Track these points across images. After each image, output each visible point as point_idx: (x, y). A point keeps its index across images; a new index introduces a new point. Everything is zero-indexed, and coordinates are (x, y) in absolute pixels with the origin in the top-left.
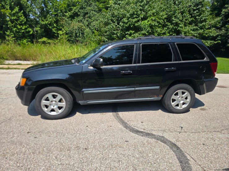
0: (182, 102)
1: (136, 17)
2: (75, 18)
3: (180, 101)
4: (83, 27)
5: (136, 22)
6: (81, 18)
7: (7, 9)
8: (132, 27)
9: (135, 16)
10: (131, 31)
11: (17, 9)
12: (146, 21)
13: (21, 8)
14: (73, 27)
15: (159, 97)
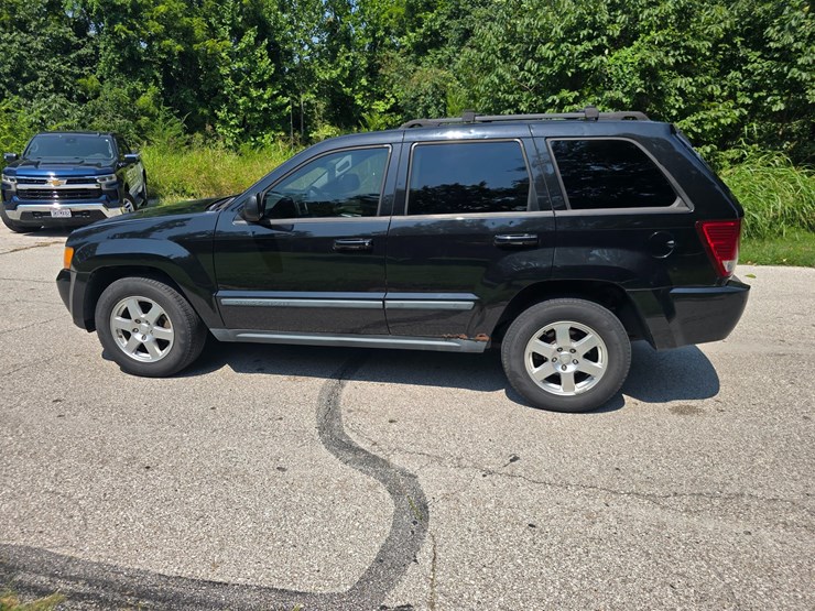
0: (571, 368)
1: (590, 38)
2: (428, 54)
3: (564, 367)
4: (449, 84)
5: (586, 55)
6: (448, 51)
7: (224, 39)
8: (570, 74)
9: (584, 33)
10: (565, 93)
11: (250, 36)
12: (626, 52)
13: (265, 31)
14: (419, 85)
15: (476, 341)
